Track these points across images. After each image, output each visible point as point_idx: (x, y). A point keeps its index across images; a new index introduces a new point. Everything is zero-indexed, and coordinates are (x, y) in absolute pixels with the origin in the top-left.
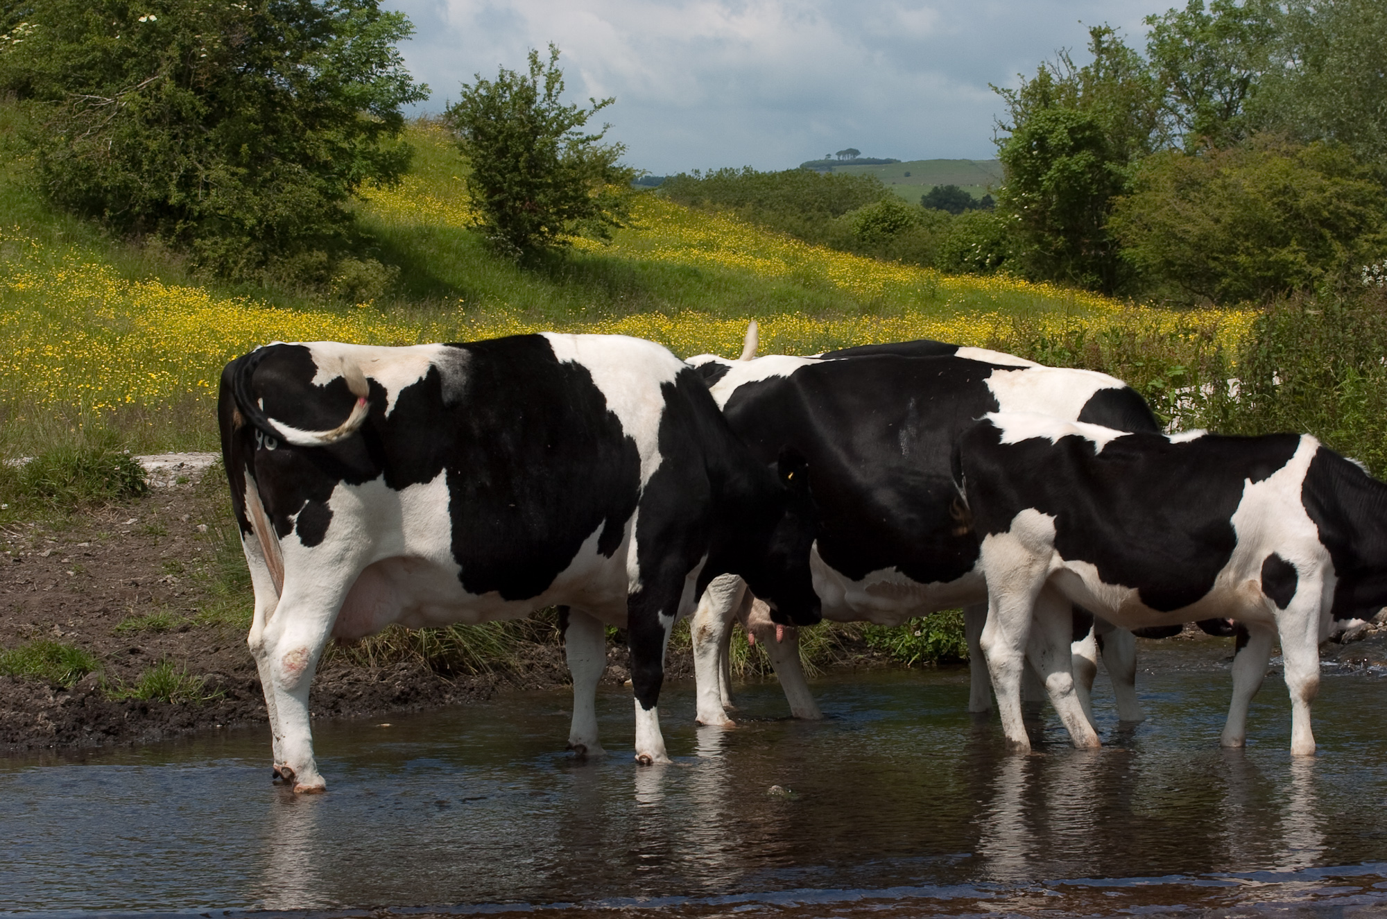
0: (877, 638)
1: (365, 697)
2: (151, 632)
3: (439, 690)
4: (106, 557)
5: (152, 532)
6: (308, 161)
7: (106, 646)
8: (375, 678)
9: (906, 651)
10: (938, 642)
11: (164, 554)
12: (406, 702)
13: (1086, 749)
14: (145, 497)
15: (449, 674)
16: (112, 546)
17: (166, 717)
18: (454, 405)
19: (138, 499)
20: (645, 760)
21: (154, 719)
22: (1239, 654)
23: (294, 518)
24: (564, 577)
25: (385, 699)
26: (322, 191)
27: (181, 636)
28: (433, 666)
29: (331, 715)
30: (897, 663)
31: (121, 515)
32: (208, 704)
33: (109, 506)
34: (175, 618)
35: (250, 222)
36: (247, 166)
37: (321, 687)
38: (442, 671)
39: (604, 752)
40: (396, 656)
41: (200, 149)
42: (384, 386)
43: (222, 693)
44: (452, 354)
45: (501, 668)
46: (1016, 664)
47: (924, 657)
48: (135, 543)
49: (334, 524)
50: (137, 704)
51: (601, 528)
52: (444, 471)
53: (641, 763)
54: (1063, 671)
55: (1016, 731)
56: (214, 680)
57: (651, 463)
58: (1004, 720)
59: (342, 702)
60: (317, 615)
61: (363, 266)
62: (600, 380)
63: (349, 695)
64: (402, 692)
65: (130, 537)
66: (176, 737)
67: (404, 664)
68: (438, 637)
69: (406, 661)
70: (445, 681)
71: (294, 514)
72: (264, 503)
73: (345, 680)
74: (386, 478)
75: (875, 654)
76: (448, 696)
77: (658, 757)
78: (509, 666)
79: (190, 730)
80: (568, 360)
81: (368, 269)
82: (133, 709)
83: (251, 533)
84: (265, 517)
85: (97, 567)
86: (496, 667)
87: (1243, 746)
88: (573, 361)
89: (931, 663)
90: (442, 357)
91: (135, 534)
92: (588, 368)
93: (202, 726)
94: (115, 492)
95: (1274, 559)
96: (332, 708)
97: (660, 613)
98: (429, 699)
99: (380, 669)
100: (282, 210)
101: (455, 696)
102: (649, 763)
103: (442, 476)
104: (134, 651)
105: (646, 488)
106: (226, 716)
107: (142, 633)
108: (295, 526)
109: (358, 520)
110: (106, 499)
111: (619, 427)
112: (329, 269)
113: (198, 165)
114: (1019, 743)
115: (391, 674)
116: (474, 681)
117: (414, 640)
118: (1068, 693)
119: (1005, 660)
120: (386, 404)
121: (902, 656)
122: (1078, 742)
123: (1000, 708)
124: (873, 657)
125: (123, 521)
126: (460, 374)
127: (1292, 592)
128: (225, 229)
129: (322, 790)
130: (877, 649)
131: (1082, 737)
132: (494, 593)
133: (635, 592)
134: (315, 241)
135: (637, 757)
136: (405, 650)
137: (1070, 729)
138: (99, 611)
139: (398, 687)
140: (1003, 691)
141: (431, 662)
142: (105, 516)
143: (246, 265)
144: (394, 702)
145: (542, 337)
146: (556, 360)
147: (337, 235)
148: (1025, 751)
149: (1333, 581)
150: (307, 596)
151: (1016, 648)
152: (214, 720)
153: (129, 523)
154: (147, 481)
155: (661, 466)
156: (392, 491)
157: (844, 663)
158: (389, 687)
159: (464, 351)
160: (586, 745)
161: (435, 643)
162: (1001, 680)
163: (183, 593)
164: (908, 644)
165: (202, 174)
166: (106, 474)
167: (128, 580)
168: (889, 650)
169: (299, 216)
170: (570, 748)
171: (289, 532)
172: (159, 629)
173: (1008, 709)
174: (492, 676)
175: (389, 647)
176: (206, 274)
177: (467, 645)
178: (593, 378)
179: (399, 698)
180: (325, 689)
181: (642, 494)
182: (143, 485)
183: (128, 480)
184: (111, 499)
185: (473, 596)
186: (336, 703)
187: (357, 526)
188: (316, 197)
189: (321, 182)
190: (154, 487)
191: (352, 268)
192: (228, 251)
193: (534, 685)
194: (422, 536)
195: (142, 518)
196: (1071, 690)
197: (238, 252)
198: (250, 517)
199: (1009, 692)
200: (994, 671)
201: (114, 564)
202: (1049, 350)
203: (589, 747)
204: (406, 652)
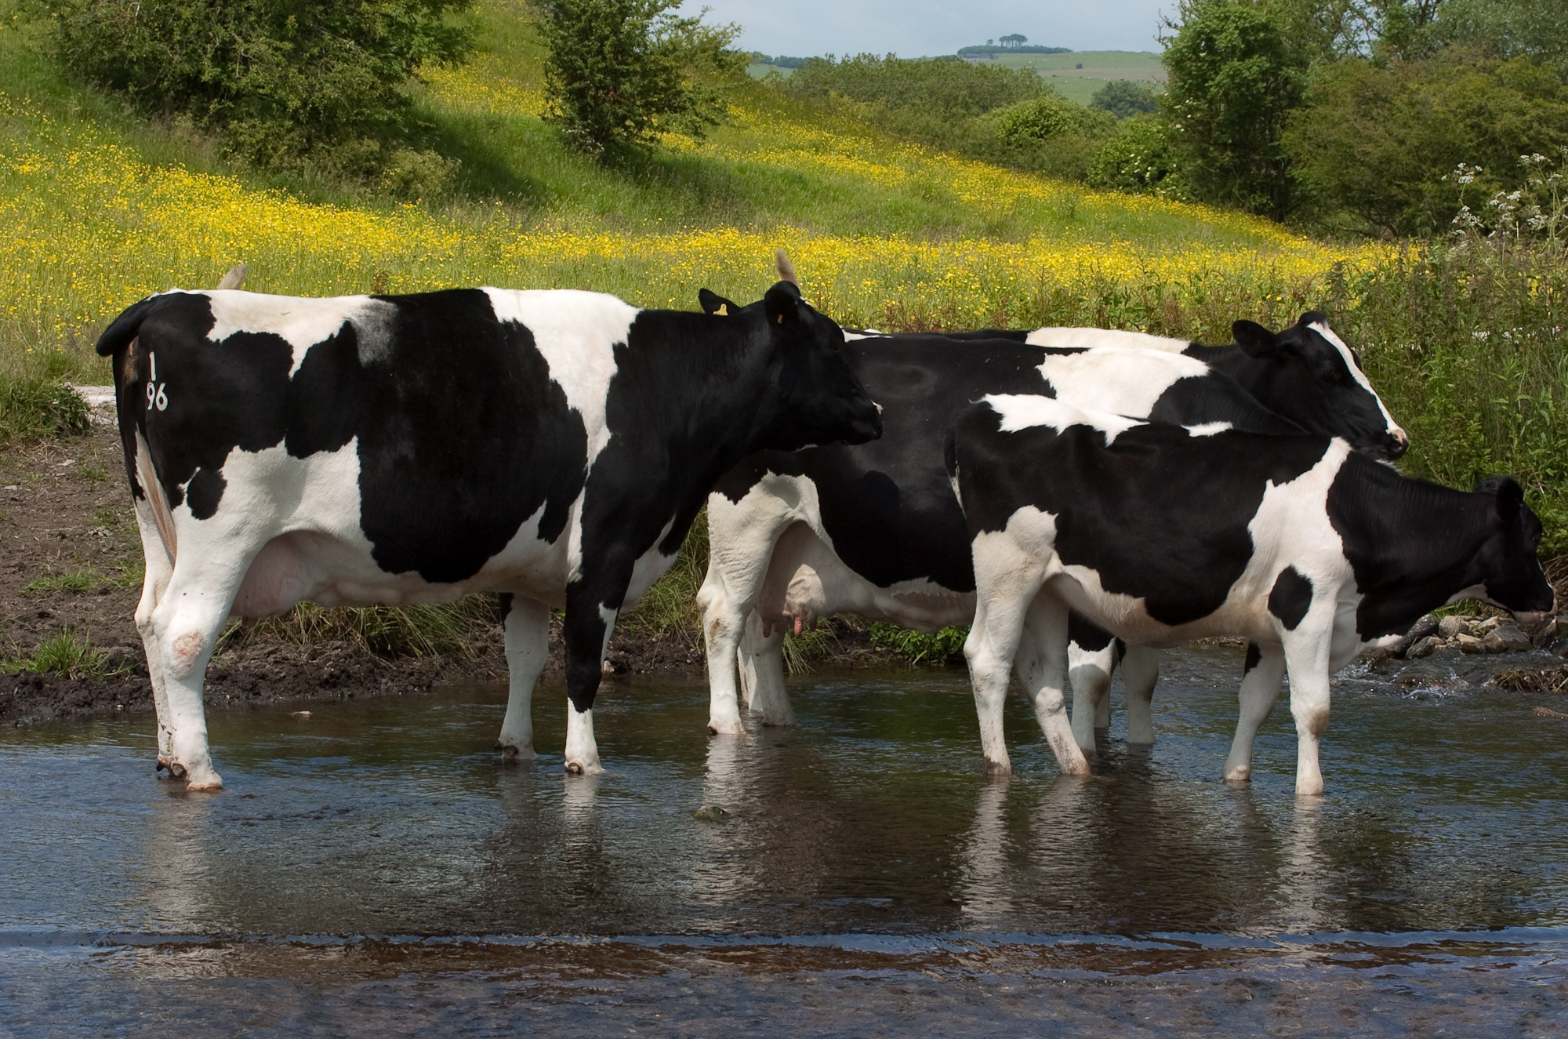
0: (882, 632)
1: (290, 678)
2: (67, 593)
3: (373, 674)
4: (35, 503)
5: (90, 476)
6: (361, 36)
7: (13, 607)
8: (305, 657)
9: (911, 648)
10: (948, 638)
11: (101, 502)
12: (335, 685)
13: (1072, 775)
14: (86, 435)
15: (388, 656)
16: (43, 490)
17: (61, 694)
18: (373, 364)
19: (78, 437)
20: (575, 768)
21: (48, 696)
22: (1248, 675)
23: (185, 487)
24: (496, 561)
25: (311, 682)
26: (376, 70)
27: (100, 599)
28: (372, 646)
29: (247, 698)
30: (900, 662)
31: (59, 454)
32: (110, 681)
33: (45, 444)
34: (96, 578)
35: (294, 103)
36: (293, 40)
37: (240, 665)
38: (383, 652)
39: (536, 756)
40: (332, 633)
41: (239, 18)
42: (290, 343)
43: (128, 669)
44: (377, 308)
45: (449, 651)
46: (1002, 677)
47: (931, 656)
48: (69, 487)
49: (228, 495)
50: (31, 678)
51: (541, 511)
52: (355, 439)
53: (570, 772)
54: (1053, 687)
55: (996, 749)
56: (121, 653)
57: (598, 439)
58: (984, 737)
59: (262, 684)
60: (212, 595)
61: (419, 158)
62: (544, 344)
63: (271, 676)
64: (331, 675)
65: (64, 481)
66: (69, 717)
67: (339, 643)
68: (379, 613)
69: (342, 639)
70: (384, 663)
71: (184, 483)
72: (156, 468)
73: (271, 659)
74: (287, 445)
75: (878, 649)
76: (384, 681)
77: (590, 765)
78: (459, 649)
79: (86, 710)
80: (509, 319)
81: (426, 163)
82: (25, 683)
83: (143, 498)
84: (158, 483)
85: (24, 513)
86: (443, 649)
87: (1248, 780)
88: (515, 320)
89: (939, 662)
90: (363, 312)
91: (71, 477)
92: (531, 328)
93: (101, 706)
94: (53, 428)
95: (1289, 573)
96: (251, 689)
97: (601, 606)
98: (362, 684)
99: (311, 647)
100: (330, 92)
101: (393, 681)
102: (580, 772)
103: (354, 443)
104: (43, 615)
105: (593, 467)
106: (131, 694)
107: (56, 595)
108: (186, 496)
109: (255, 490)
110: (41, 436)
111: (563, 398)
112: (381, 160)
113: (239, 40)
114: (998, 765)
115: (324, 653)
116: (417, 664)
117: (352, 616)
118: (1057, 711)
119: (990, 671)
120: (291, 362)
121: (907, 653)
122: (1065, 768)
123: (981, 724)
124: (876, 652)
125: (59, 462)
126: (382, 330)
127: (1303, 611)
128: (265, 111)
129: (218, 788)
130: (881, 642)
131: (1069, 761)
132: (414, 574)
133: (573, 583)
134: (366, 127)
135: (566, 764)
136: (341, 626)
137: (1056, 751)
138: (15, 566)
139: (328, 670)
140: (986, 705)
141: (370, 641)
142: (39, 455)
143: (288, 152)
144: (321, 685)
145: (481, 291)
146: (496, 318)
147: (392, 122)
148: (1005, 775)
149: (1357, 600)
150: (202, 573)
151: (1003, 658)
152: (114, 698)
153: (65, 464)
154: (91, 417)
155: (610, 442)
156: (295, 459)
157: (842, 657)
158: (319, 668)
159: (391, 305)
160: (518, 746)
161: (376, 619)
162: (984, 693)
163: (112, 549)
164: (914, 640)
165: (241, 48)
166: (45, 408)
167: (55, 531)
168: (894, 644)
169: (349, 98)
170: (499, 748)
171: (179, 503)
172: (75, 591)
173: (989, 725)
174: (437, 659)
175: (324, 622)
176: (240, 161)
177: (410, 624)
178: (536, 340)
179: (327, 681)
180: (245, 668)
181: (589, 473)
182: (86, 422)
183: (68, 415)
184: (48, 436)
185: (389, 576)
186: (254, 685)
187: (255, 497)
188: (370, 78)
189: (375, 61)
190: (98, 424)
191: (407, 160)
192: (267, 136)
193: (484, 670)
194: (327, 509)
195: (80, 459)
196: (1060, 707)
197: (279, 136)
198: (142, 481)
199: (992, 706)
200: (976, 682)
201: (43, 511)
202: (1122, 306)
203: (521, 749)
204: (343, 629)
